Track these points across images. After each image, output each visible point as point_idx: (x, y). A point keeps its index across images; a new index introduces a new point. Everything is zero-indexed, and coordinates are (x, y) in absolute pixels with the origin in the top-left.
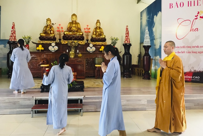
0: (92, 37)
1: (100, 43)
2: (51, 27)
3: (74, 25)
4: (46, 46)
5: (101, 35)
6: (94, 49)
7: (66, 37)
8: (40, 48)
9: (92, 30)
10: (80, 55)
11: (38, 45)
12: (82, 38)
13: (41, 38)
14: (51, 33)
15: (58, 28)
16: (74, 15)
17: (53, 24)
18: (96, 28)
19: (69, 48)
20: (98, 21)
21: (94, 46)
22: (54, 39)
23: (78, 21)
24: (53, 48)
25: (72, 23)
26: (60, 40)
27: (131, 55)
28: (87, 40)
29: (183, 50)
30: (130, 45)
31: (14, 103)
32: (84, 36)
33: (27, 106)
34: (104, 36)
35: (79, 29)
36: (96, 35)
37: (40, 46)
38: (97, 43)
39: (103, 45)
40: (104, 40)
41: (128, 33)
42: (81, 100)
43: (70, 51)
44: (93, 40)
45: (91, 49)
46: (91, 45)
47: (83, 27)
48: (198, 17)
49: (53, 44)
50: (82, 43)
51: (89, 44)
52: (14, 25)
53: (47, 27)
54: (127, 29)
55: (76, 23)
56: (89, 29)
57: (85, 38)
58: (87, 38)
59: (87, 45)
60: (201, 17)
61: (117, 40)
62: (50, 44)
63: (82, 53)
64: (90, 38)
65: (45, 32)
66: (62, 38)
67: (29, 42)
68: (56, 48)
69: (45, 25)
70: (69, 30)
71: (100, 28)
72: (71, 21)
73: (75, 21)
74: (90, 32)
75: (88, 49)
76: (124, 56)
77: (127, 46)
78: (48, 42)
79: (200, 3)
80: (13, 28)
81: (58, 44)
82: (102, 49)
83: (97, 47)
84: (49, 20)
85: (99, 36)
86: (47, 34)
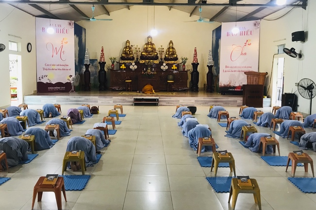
0: (165, 56)
1: (173, 62)
2: (130, 48)
3: (150, 46)
4: (127, 65)
5: (173, 54)
6: (167, 67)
8: (123, 67)
9: (165, 49)
11: (120, 64)
12: (156, 58)
13: (122, 58)
14: (130, 54)
15: (136, 48)
16: (150, 37)
17: (132, 46)
18: (169, 48)
19: (147, 67)
20: (171, 42)
21: (167, 65)
22: (133, 59)
23: (153, 42)
24: (133, 67)
25: (147, 44)
26: (137, 59)
27: (198, 73)
28: (161, 59)
29: (235, 69)
30: (198, 64)
31: (124, 100)
32: (158, 55)
33: (130, 102)
34: (176, 56)
35: (154, 50)
36: (169, 54)
37: (123, 65)
38: (170, 62)
39: (174, 64)
40: (176, 59)
41: (196, 54)
42: (158, 99)
43: (147, 69)
44: (166, 59)
45: (164, 67)
47: (157, 47)
48: (247, 44)
49: (134, 64)
50: (157, 62)
51: (163, 63)
52: (103, 49)
53: (126, 48)
54: (195, 50)
55: (152, 44)
56: (163, 49)
57: (159, 58)
58: (161, 57)
59: (161, 63)
60: (248, 44)
61: (186, 59)
62: (131, 64)
63: (156, 71)
64: (163, 57)
65: (125, 53)
66: (139, 57)
67: (114, 62)
68: (136, 67)
70: (146, 50)
71: (173, 48)
72: (147, 42)
73: (151, 42)
74: (163, 52)
75: (162, 67)
76: (192, 74)
77: (195, 65)
78: (129, 61)
79: (249, 33)
80: (102, 51)
81: (137, 63)
82: (174, 67)
83: (170, 65)
84: (128, 42)
85: (171, 55)
86: (127, 55)
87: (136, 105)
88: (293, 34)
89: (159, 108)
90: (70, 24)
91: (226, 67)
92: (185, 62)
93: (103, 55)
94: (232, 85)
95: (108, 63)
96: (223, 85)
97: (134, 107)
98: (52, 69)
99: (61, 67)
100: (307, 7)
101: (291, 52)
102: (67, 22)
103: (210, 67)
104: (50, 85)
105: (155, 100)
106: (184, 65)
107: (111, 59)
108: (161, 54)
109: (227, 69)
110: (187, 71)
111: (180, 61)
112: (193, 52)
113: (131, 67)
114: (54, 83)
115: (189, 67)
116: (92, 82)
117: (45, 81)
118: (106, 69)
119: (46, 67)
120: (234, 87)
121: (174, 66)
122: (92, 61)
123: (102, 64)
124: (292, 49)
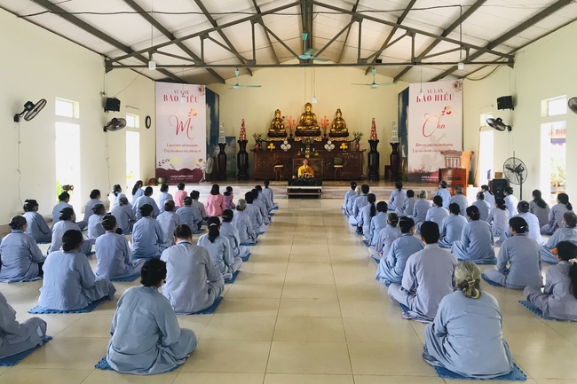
0: (331, 131)
1: (342, 139)
2: (281, 121)
3: (308, 117)
4: (277, 144)
5: (342, 128)
6: (333, 146)
7: (298, 133)
8: (272, 146)
9: (331, 121)
10: (317, 154)
11: (268, 143)
12: (318, 133)
13: (270, 135)
14: (281, 129)
15: (289, 121)
16: (309, 104)
18: (336, 120)
19: (304, 146)
20: (339, 111)
21: (333, 143)
22: (284, 135)
23: (313, 112)
24: (286, 146)
25: (305, 114)
26: (291, 135)
27: (378, 154)
28: (325, 135)
29: (430, 148)
30: (378, 141)
33: (283, 193)
34: (346, 130)
35: (314, 122)
36: (335, 128)
37: (272, 144)
38: (338, 139)
39: (344, 142)
40: (346, 134)
41: (374, 127)
42: (321, 190)
43: (304, 150)
44: (332, 135)
45: (329, 146)
46: (329, 142)
47: (319, 117)
48: (445, 113)
49: (286, 142)
50: (319, 139)
51: (327, 140)
52: (244, 122)
53: (275, 120)
54: (373, 122)
55: (312, 114)
56: (328, 120)
57: (322, 133)
58: (325, 131)
59: (325, 141)
60: (447, 113)
61: (361, 135)
62: (282, 142)
63: (318, 152)
64: (328, 132)
65: (274, 127)
66: (294, 134)
67: (259, 140)
68: (289, 146)
69: (273, 117)
70: (303, 123)
71: (341, 119)
72: (304, 112)
73: (310, 112)
75: (326, 146)
76: (369, 155)
77: (374, 143)
78: (279, 139)
79: (448, 97)
80: (243, 125)
81: (290, 141)
82: (343, 146)
83: (337, 144)
84: (278, 112)
85: (339, 130)
86: (276, 129)
87: (290, 197)
88: (499, 100)
89: (322, 201)
90: (200, 90)
91: (417, 145)
92: (359, 139)
93: (243, 131)
94: (426, 170)
95: (251, 142)
96: (413, 171)
97: (287, 200)
98: (177, 151)
99: (189, 148)
100: (515, 65)
101: (497, 124)
102: (196, 87)
103: (395, 146)
104: (173, 172)
105: (316, 191)
106: (358, 142)
107: (255, 136)
108: (325, 128)
109: (419, 148)
110: (362, 152)
111: (351, 137)
112: (371, 125)
113: (282, 146)
114: (178, 170)
115: (365, 145)
116: (228, 169)
117: (166, 167)
118: (247, 150)
119: (168, 148)
120: (429, 174)
121: (343, 144)
122: (229, 139)
123: (243, 143)
124: (499, 119)
